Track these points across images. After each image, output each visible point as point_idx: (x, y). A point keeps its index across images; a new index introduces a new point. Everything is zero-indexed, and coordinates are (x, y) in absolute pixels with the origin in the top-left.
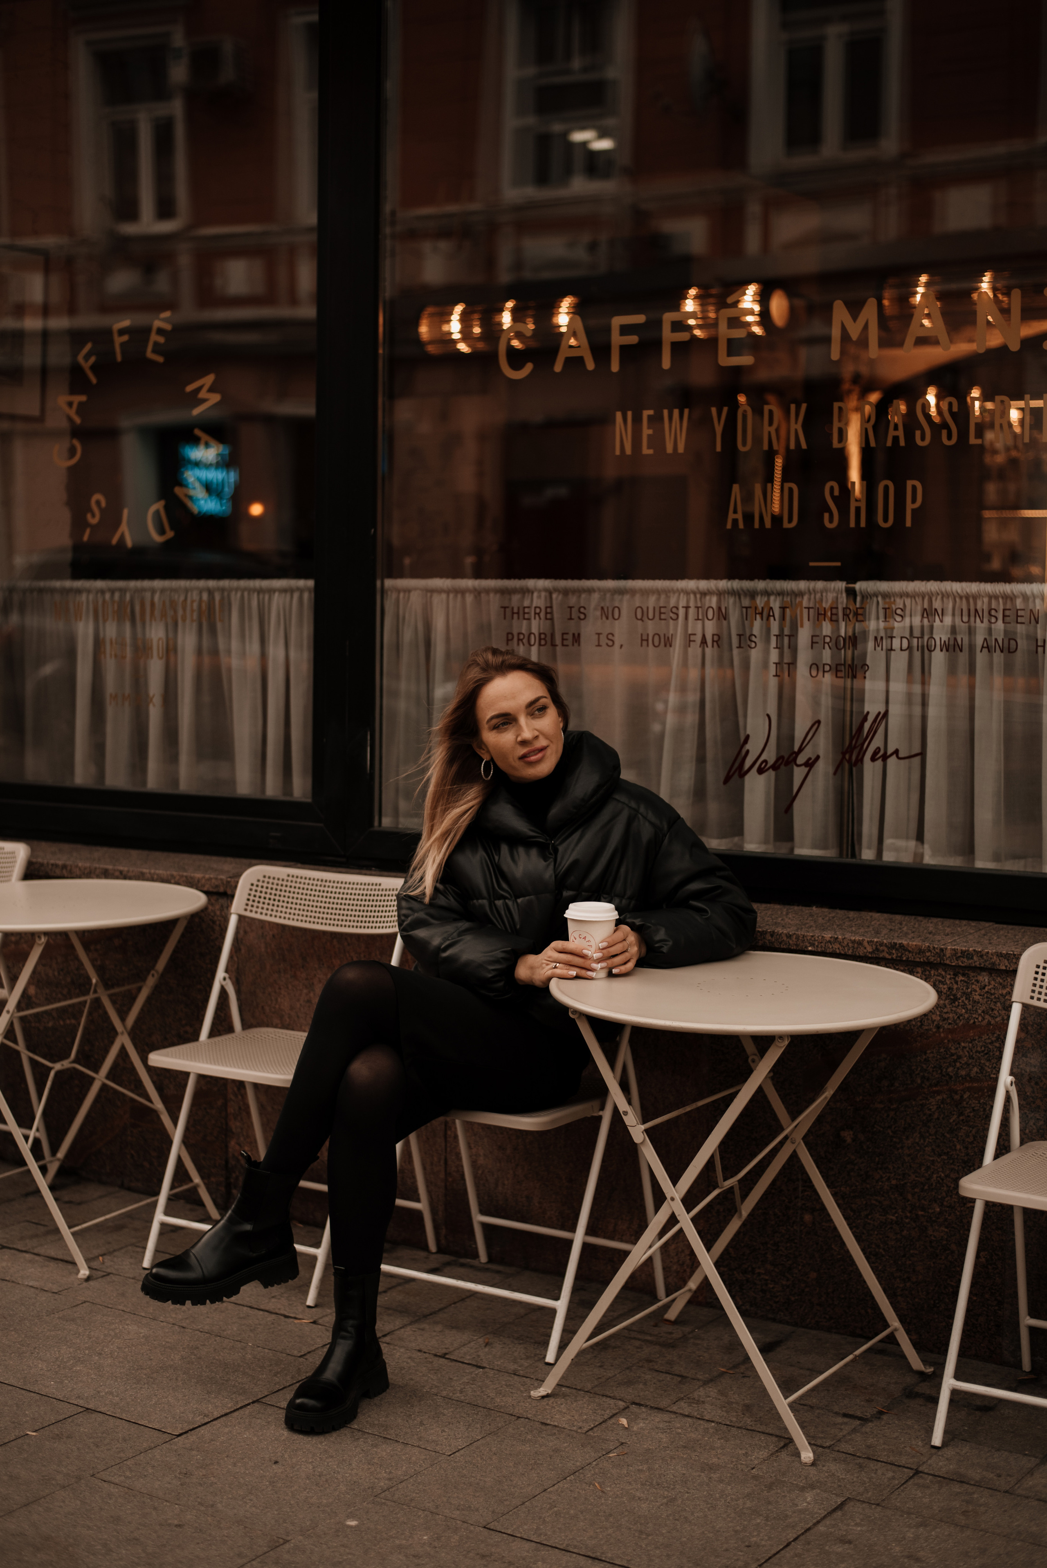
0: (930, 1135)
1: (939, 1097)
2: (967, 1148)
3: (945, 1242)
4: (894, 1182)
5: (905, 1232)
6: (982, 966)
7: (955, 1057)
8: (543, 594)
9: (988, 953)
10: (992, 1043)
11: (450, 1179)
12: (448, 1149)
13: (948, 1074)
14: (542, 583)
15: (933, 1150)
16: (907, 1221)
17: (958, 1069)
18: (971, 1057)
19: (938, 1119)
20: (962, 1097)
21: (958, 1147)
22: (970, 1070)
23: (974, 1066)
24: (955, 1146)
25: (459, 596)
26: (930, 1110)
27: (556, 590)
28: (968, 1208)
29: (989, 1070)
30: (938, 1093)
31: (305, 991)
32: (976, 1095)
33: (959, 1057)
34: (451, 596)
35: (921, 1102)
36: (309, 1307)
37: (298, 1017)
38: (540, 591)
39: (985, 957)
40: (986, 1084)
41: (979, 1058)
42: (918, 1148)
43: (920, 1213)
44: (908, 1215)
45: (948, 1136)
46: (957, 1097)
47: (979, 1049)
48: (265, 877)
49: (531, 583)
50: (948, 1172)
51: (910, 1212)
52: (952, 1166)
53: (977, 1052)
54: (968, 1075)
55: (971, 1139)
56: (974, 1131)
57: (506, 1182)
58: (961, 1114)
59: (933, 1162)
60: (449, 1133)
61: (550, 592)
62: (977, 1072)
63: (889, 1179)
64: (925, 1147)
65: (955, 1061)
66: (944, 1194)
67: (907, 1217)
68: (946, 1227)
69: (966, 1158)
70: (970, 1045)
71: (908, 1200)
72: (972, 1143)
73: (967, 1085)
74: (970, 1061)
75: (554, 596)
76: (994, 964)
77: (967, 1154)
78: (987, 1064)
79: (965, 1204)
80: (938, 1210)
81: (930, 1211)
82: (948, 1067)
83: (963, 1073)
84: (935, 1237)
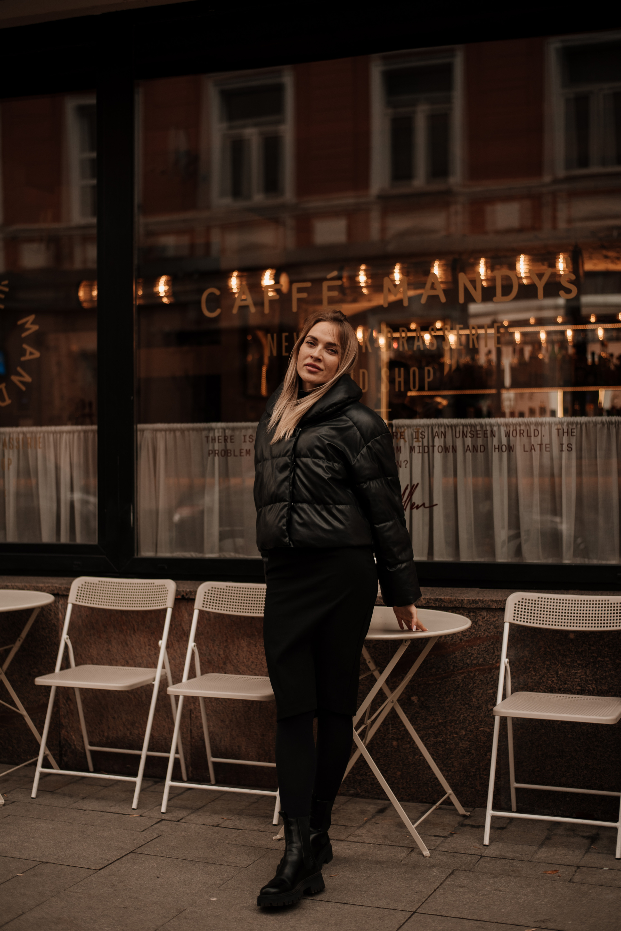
0: (459, 695)
1: (463, 676)
2: (478, 700)
3: (468, 750)
4: (440, 721)
5: (447, 746)
6: (483, 607)
7: (470, 654)
8: (220, 430)
9: (486, 600)
10: (489, 646)
11: (194, 741)
12: (192, 724)
13: (467, 663)
14: (220, 425)
15: (461, 703)
16: (448, 740)
17: (472, 660)
18: (479, 654)
19: (462, 686)
20: (475, 674)
21: (474, 700)
22: (479, 660)
23: (480, 658)
24: (472, 700)
25: (172, 433)
26: (458, 682)
27: (228, 428)
28: (480, 731)
29: (488, 660)
30: (462, 673)
31: (106, 645)
32: (482, 673)
33: (473, 654)
34: (168, 433)
35: (453, 679)
36: (134, 809)
37: (102, 659)
38: (218, 429)
39: (484, 602)
40: (487, 667)
41: (483, 654)
42: (452, 702)
43: (455, 736)
44: (449, 737)
45: (468, 695)
46: (472, 675)
47: (483, 649)
48: (86, 583)
49: (214, 425)
50: (469, 713)
51: (450, 735)
52: (471, 710)
53: (482, 651)
54: (478, 663)
55: (480, 695)
56: (482, 691)
57: (226, 739)
58: (475, 683)
59: (461, 709)
60: (192, 715)
61: (224, 429)
62: (482, 661)
63: (438, 720)
64: (457, 701)
65: (470, 656)
66: (467, 725)
67: (448, 738)
68: (469, 742)
69: (478, 706)
70: (478, 647)
71: (448, 730)
72: (481, 697)
73: (477, 668)
74: (478, 656)
75: (227, 431)
76: (489, 605)
77: (479, 703)
78: (487, 656)
79: (478, 729)
80: (464, 733)
81: (460, 734)
82: (467, 660)
83: (475, 662)
84: (463, 747)
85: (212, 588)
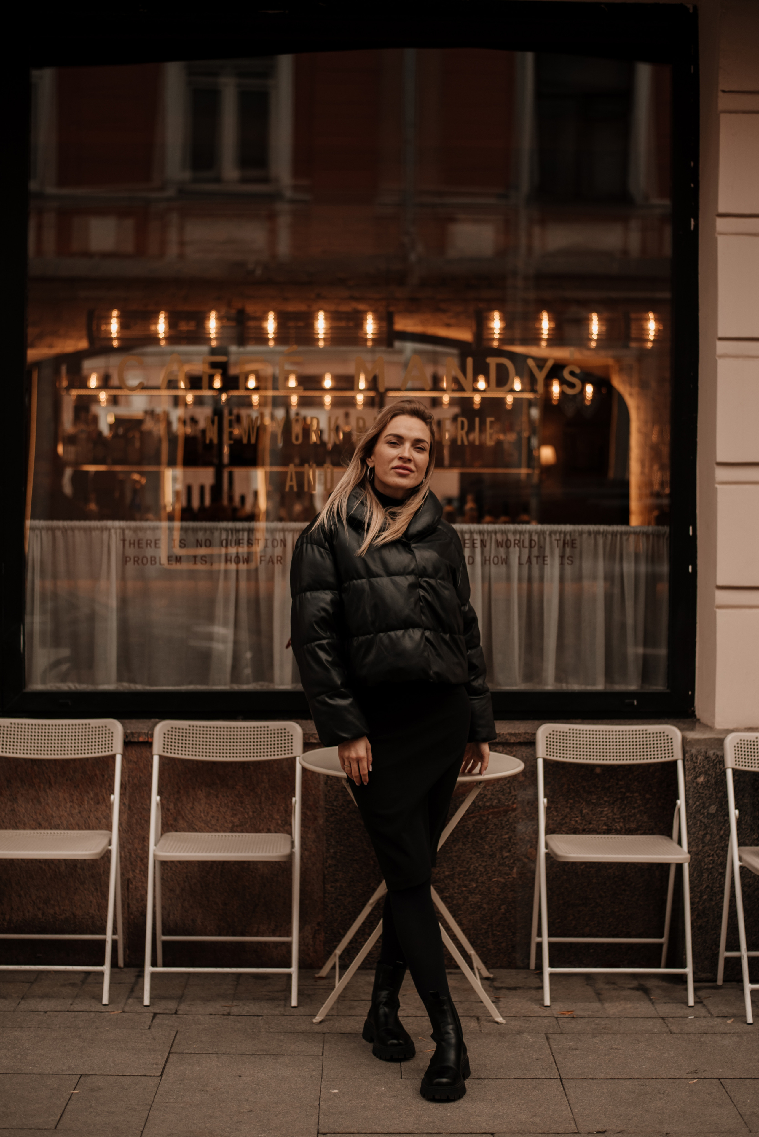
0: (469, 842)
1: (474, 820)
2: (491, 847)
3: (479, 904)
4: (447, 873)
5: (455, 902)
6: (500, 741)
7: (483, 796)
8: (118, 531)
9: (503, 734)
10: (505, 785)
11: (132, 917)
12: (130, 897)
13: (479, 806)
14: (117, 524)
15: (471, 851)
16: (456, 895)
17: (485, 802)
18: (493, 795)
19: (473, 832)
20: (488, 818)
21: (486, 847)
22: (493, 802)
23: (495, 799)
24: (484, 847)
25: (50, 532)
26: (468, 828)
27: (130, 528)
28: (493, 882)
29: (504, 801)
30: (473, 817)
31: (9, 803)
32: (496, 816)
33: (486, 795)
34: (44, 532)
35: (462, 824)
38: (116, 529)
39: (502, 736)
40: (502, 809)
41: (498, 795)
42: (461, 851)
43: (464, 889)
44: (456, 891)
45: (480, 841)
46: (485, 819)
47: (497, 789)
49: (109, 523)
50: (480, 862)
51: (458, 889)
52: (483, 859)
53: (497, 791)
54: (491, 805)
55: (494, 841)
56: (496, 837)
58: (487, 828)
59: (471, 858)
60: (131, 886)
61: (123, 530)
62: (496, 803)
63: (444, 872)
64: (467, 849)
65: (483, 798)
66: (478, 876)
67: (455, 893)
68: (480, 895)
69: (491, 853)
70: (492, 788)
71: (456, 883)
72: (494, 844)
73: (491, 811)
74: (492, 797)
75: (127, 532)
76: (507, 740)
77: (492, 851)
78: (503, 797)
79: (491, 880)
80: (475, 885)
81: (470, 887)
82: (479, 802)
83: (488, 804)
84: (473, 901)
85: (172, 728)
